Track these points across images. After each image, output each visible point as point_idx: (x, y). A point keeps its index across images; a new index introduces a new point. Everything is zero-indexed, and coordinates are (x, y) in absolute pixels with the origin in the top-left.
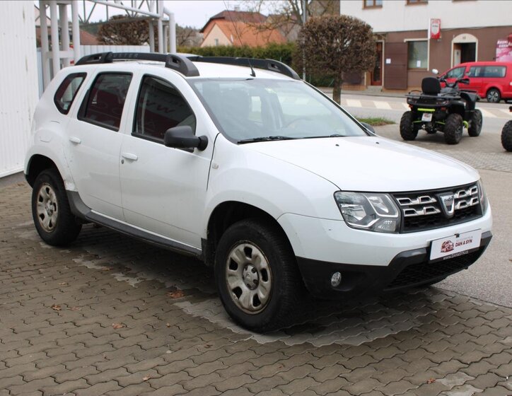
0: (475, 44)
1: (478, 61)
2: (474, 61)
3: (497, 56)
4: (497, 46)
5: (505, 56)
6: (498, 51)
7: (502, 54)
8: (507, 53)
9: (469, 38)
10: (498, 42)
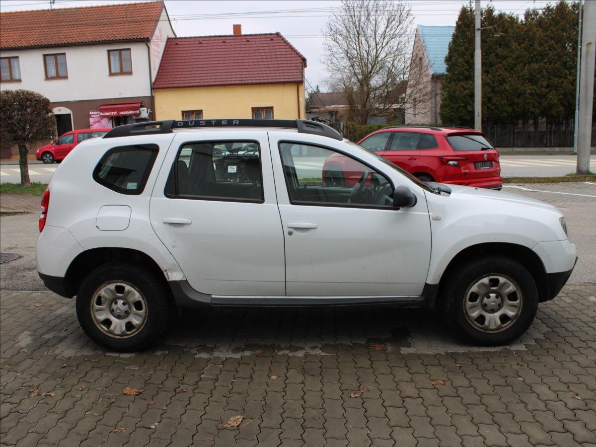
0: (70, 114)
1: (74, 129)
2: (71, 130)
3: (91, 124)
4: (90, 116)
5: (97, 124)
6: (91, 120)
7: (95, 122)
8: (99, 122)
9: (64, 111)
10: (91, 113)
